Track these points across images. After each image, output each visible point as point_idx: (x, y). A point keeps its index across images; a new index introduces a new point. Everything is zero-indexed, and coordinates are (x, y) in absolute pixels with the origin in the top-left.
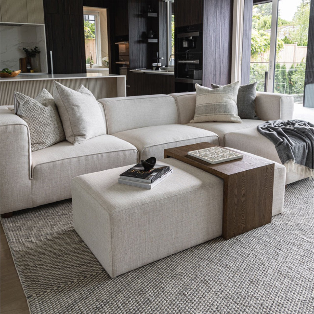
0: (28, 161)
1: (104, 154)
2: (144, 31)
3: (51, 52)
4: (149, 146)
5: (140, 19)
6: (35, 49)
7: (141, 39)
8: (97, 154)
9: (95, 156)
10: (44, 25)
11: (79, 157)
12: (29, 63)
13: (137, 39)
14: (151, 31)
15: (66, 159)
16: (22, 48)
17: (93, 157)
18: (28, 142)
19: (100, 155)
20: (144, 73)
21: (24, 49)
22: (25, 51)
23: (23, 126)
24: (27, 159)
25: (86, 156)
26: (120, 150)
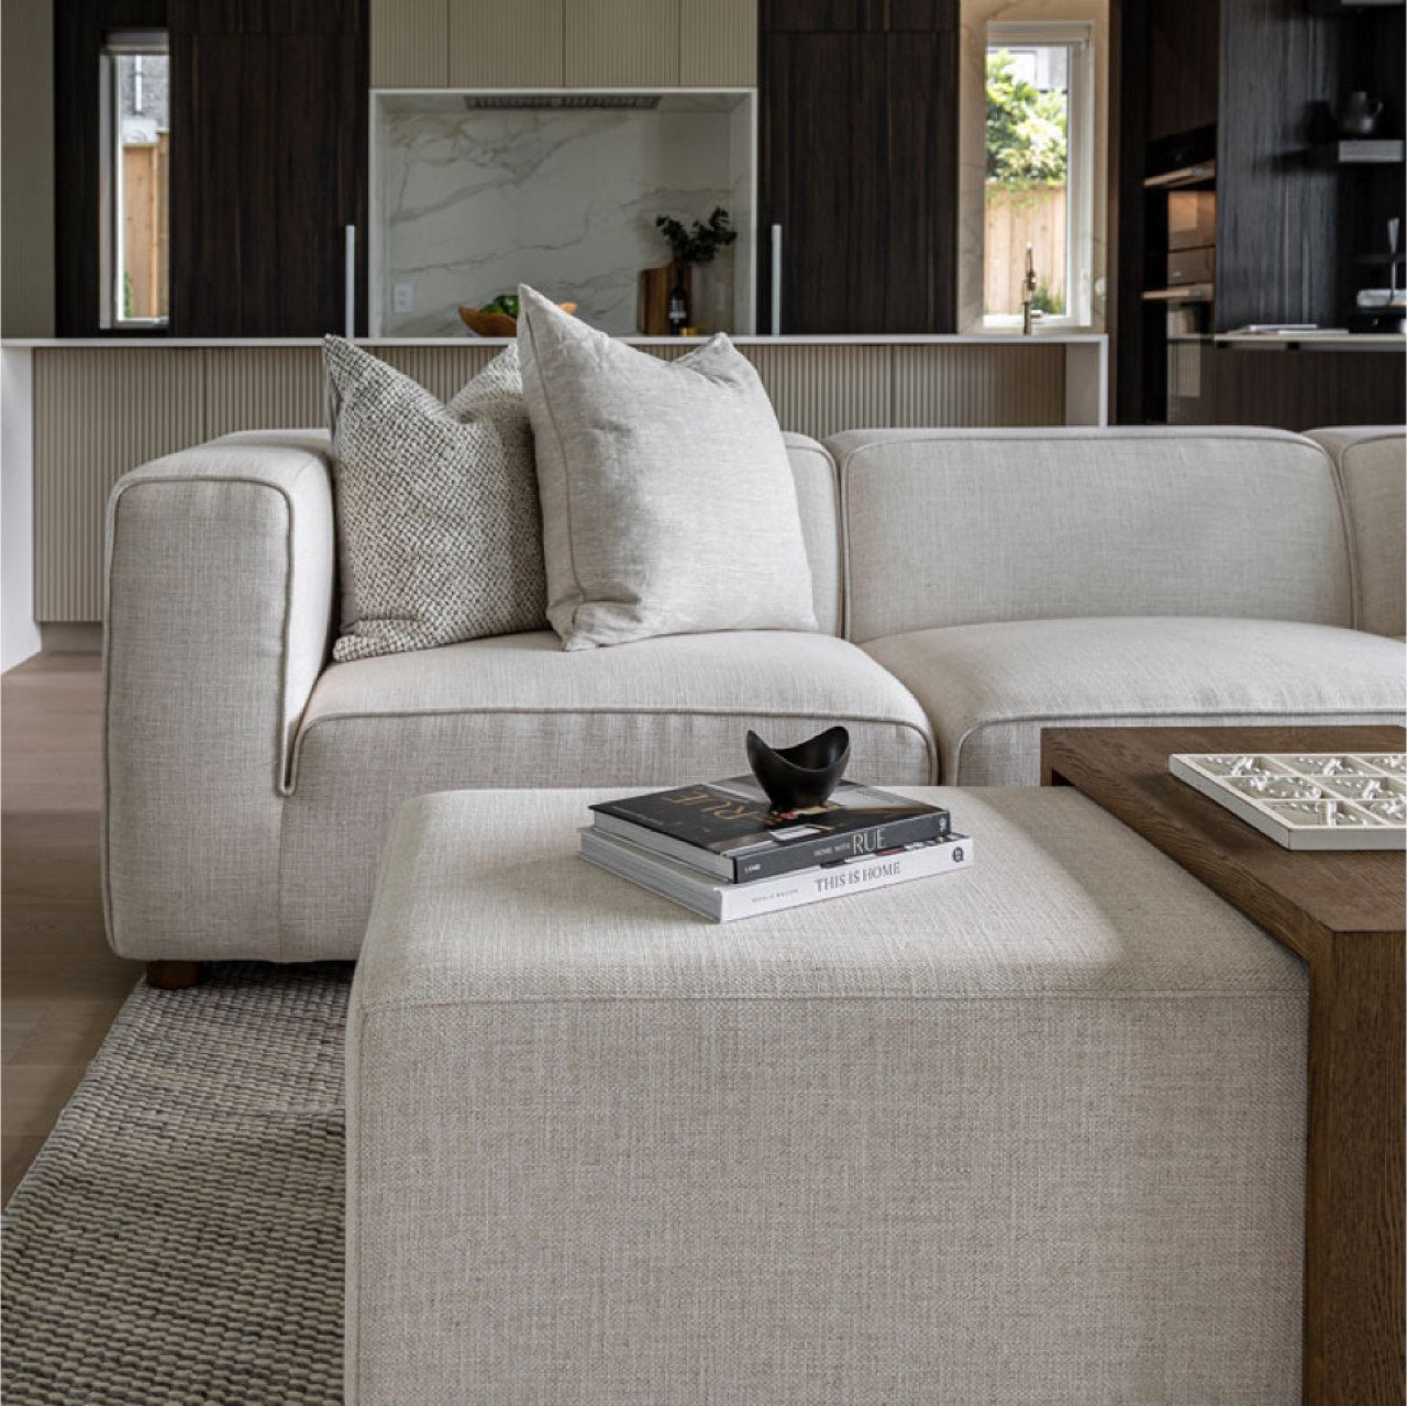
0: (276, 687)
1: (699, 721)
2: (1319, 97)
3: (777, 230)
4: (1010, 714)
5: (1294, 28)
6: (713, 221)
7: (1295, 147)
8: (656, 713)
9: (644, 723)
10: (754, 92)
11: (547, 712)
12: (681, 292)
13: (1268, 147)
14: (1362, 96)
15: (477, 712)
16: (652, 218)
17: (632, 727)
18: (283, 582)
19: (674, 721)
20: (1293, 345)
21: (660, 222)
22: (666, 231)
23: (266, 490)
24: (275, 677)
25: (592, 712)
26: (806, 710)
